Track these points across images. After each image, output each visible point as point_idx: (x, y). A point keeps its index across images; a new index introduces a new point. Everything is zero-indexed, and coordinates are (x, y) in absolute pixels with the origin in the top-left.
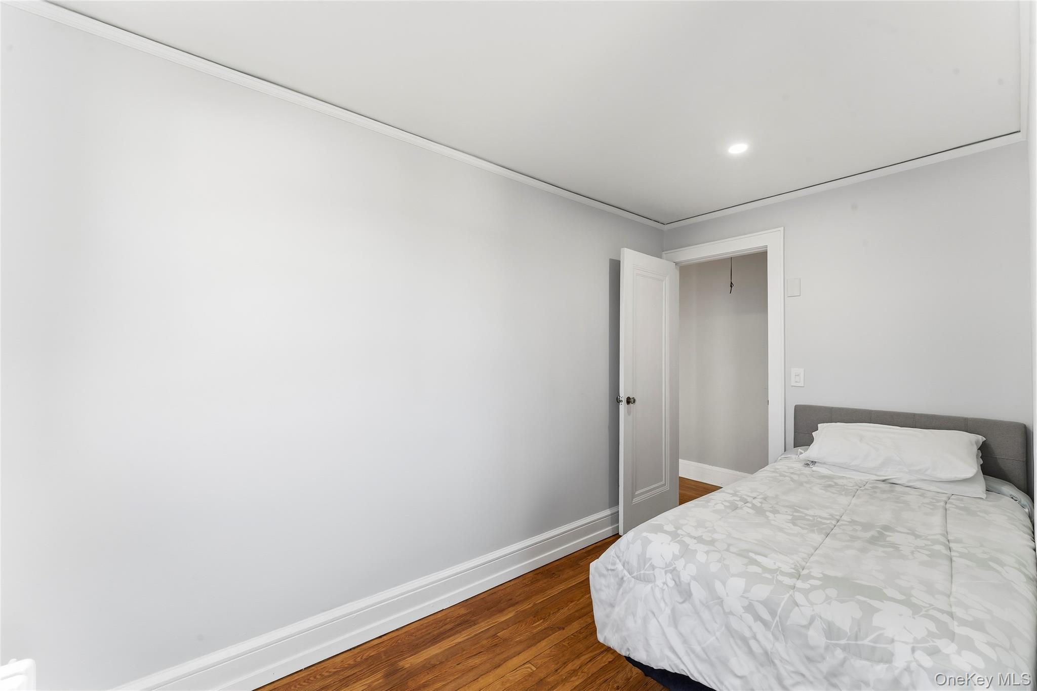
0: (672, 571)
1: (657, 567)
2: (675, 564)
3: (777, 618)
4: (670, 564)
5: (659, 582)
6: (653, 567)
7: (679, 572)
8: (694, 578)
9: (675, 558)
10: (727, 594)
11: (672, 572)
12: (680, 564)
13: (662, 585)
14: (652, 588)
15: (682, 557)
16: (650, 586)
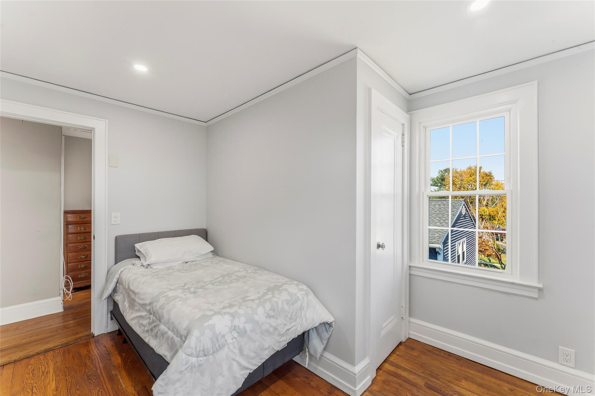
0: (234, 328)
1: (226, 334)
2: (233, 324)
3: (276, 311)
4: (232, 326)
5: (230, 341)
6: (224, 336)
7: (239, 325)
8: (245, 323)
9: (232, 321)
10: (259, 317)
11: (234, 330)
12: (236, 322)
13: (232, 341)
14: (228, 347)
15: (234, 318)
16: (226, 348)
